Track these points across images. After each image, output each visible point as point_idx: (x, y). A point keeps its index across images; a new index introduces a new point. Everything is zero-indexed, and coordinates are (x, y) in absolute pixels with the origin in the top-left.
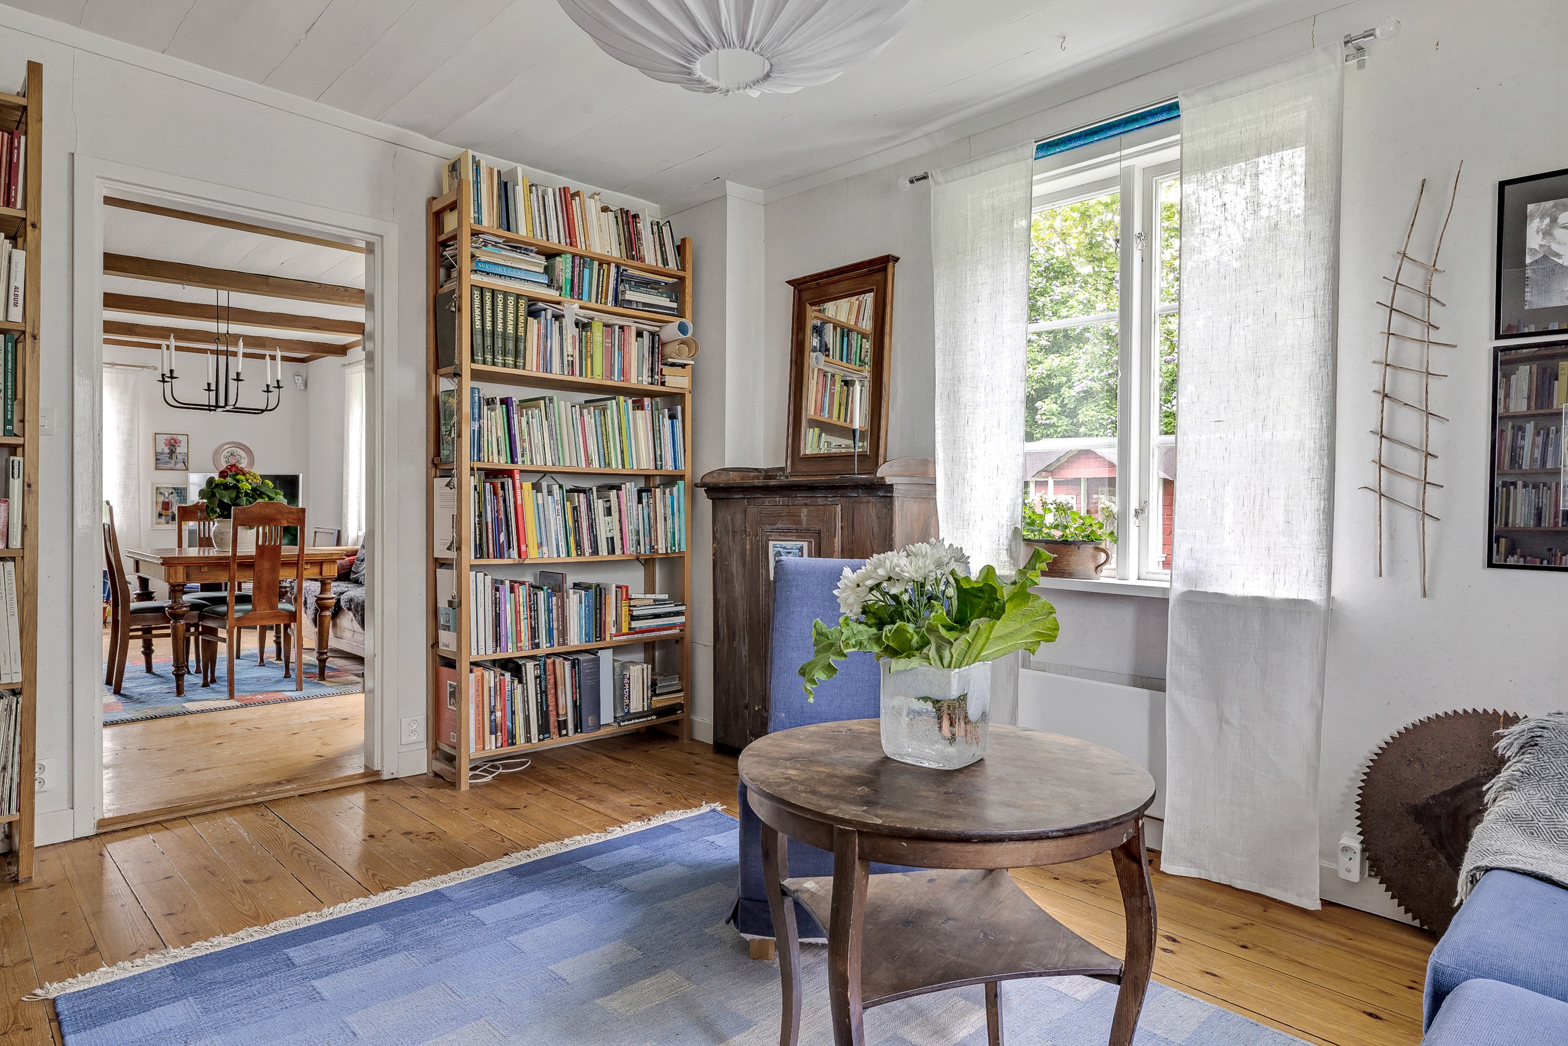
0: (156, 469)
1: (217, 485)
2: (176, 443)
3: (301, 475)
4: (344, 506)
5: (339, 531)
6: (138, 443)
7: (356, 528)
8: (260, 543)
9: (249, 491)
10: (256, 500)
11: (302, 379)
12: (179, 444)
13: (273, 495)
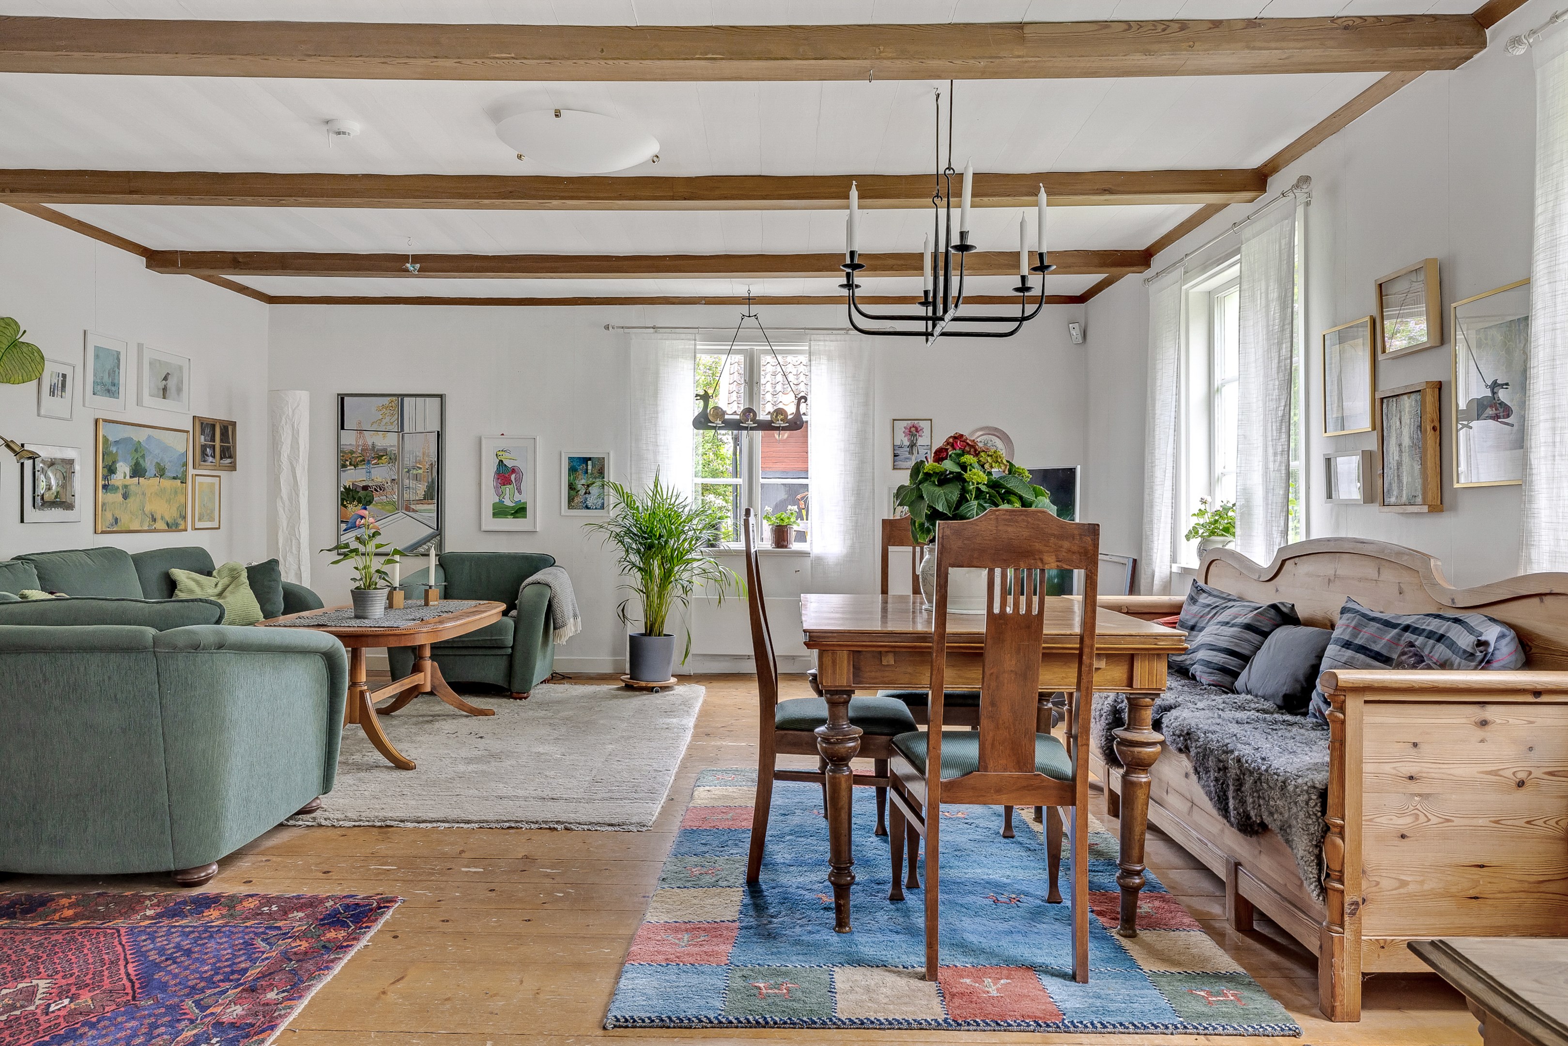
0: (894, 469)
1: (928, 476)
2: (917, 431)
3: (1079, 468)
4: (1145, 520)
5: (1135, 561)
6: (873, 433)
7: (1167, 559)
8: (996, 610)
9: (984, 488)
10: (997, 505)
11: (1080, 326)
12: (921, 432)
13: (1028, 496)
